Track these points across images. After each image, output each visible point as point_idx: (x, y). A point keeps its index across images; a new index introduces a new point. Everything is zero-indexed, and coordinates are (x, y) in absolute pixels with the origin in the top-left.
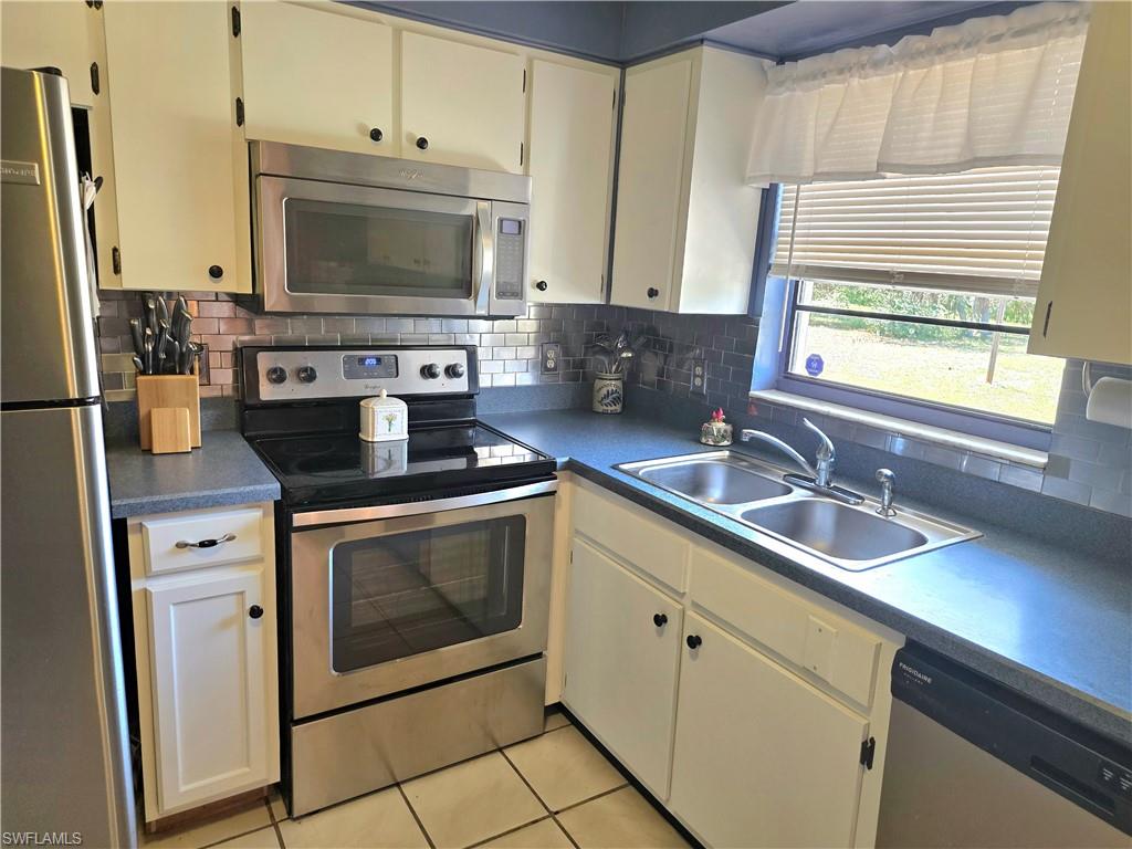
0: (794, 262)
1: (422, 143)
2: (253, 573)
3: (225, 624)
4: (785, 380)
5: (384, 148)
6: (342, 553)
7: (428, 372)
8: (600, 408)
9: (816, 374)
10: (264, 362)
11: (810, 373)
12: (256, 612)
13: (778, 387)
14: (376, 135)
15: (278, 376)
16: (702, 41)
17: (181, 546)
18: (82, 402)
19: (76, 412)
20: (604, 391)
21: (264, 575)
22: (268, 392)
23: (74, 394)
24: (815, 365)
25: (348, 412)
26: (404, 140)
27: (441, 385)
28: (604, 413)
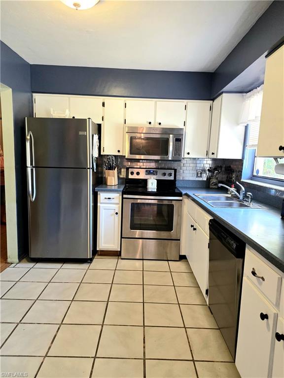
1: (160, 124)
2: (117, 206)
3: (112, 215)
4: (253, 177)
5: (151, 126)
6: (133, 204)
7: (164, 174)
8: (211, 187)
9: (258, 174)
10: (130, 170)
12: (117, 213)
13: (251, 179)
14: (150, 123)
15: (132, 173)
16: (222, 93)
17: (105, 198)
18: (89, 168)
19: (88, 170)
20: (212, 182)
21: (119, 207)
22: (130, 177)
23: (88, 167)
24: (258, 172)
25: (145, 182)
26: (156, 124)
27: (167, 178)
28: (212, 188)
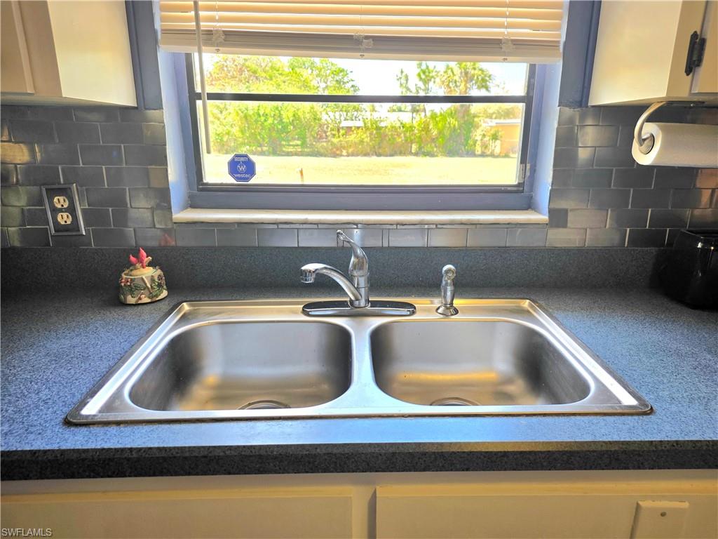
0: (204, 25)
4: (203, 194)
9: (248, 179)
11: (237, 179)
24: (243, 168)
